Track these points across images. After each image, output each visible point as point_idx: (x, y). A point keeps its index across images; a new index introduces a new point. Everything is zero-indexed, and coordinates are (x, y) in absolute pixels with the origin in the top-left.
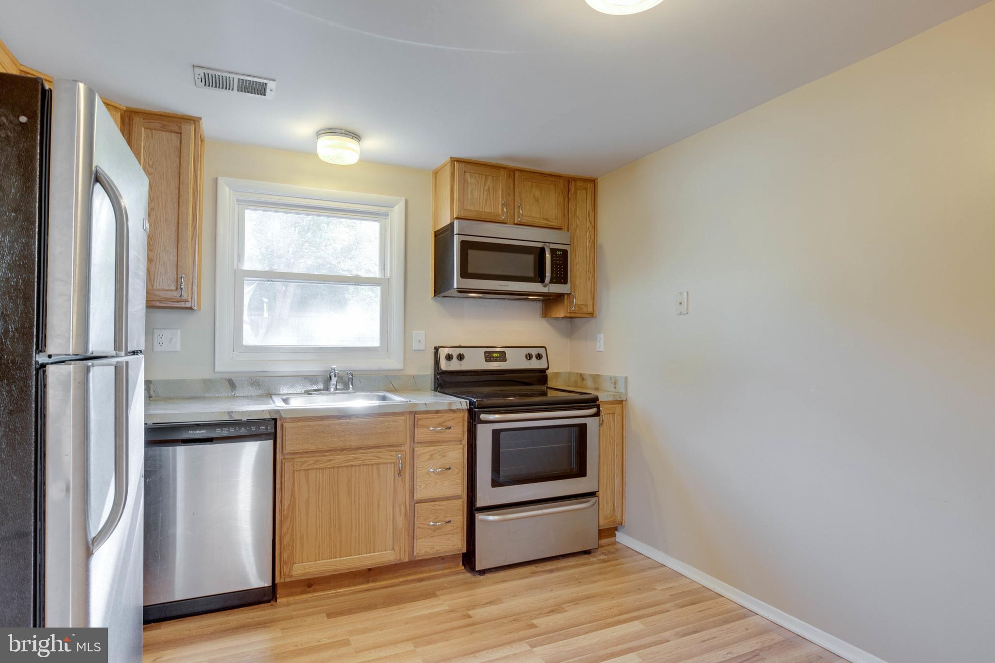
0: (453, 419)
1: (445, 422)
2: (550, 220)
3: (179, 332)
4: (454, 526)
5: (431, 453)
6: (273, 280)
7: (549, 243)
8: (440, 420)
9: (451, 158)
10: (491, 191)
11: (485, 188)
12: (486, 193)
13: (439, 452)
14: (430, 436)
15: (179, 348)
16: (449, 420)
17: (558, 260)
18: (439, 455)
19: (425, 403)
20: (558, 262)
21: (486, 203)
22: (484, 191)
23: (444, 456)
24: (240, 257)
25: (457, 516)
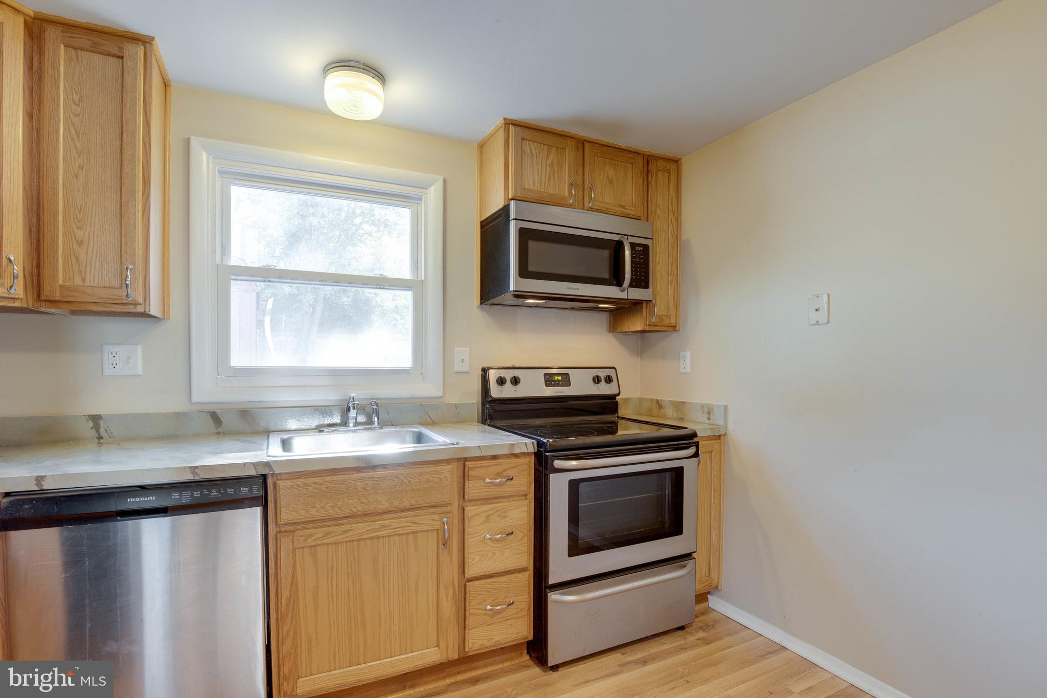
0: (515, 467)
1: (505, 471)
2: (626, 207)
3: (139, 348)
4: (517, 609)
5: (488, 513)
6: (270, 280)
7: (627, 235)
8: (499, 469)
9: (505, 119)
10: (555, 168)
11: (548, 162)
12: (548, 168)
13: (497, 511)
14: (486, 490)
15: (140, 372)
16: (511, 468)
17: (638, 258)
18: (498, 516)
19: (479, 446)
20: (638, 260)
21: (549, 181)
22: (546, 164)
23: (505, 517)
24: (225, 248)
25: (521, 595)
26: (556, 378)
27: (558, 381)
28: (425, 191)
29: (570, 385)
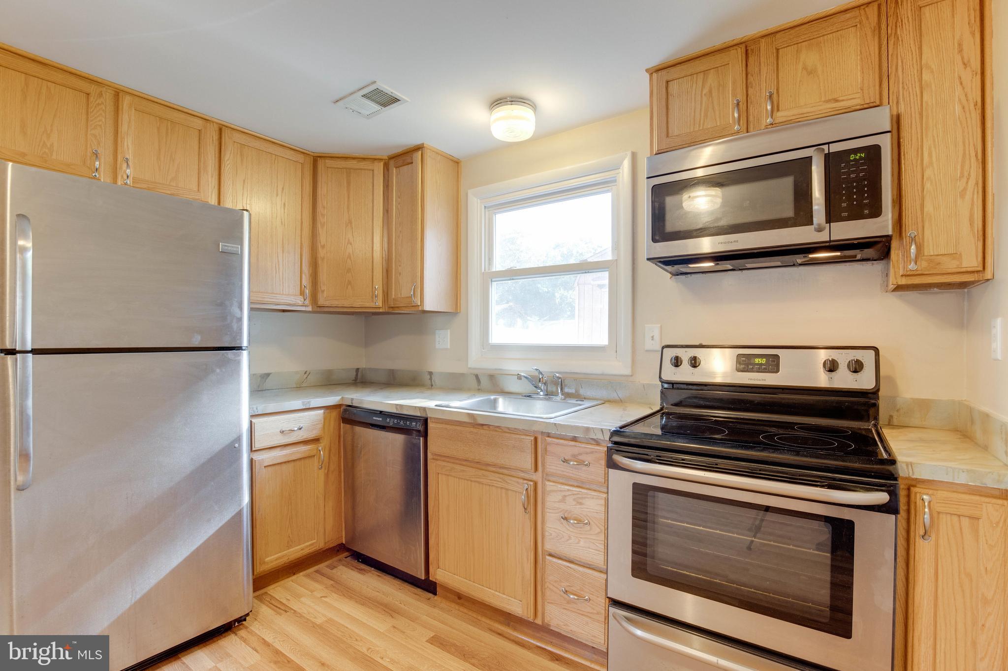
0: (592, 453)
1: (580, 454)
2: (841, 99)
3: (449, 330)
4: (593, 609)
5: (564, 494)
6: (514, 278)
7: (828, 143)
8: (576, 451)
9: (647, 71)
10: (715, 94)
11: (704, 93)
12: (705, 99)
13: (573, 494)
14: (563, 469)
15: (449, 347)
16: (587, 453)
17: (853, 172)
18: (574, 500)
19: (555, 424)
20: (853, 176)
21: (706, 116)
22: (701, 96)
23: (581, 504)
24: (490, 260)
25: (598, 597)
26: (757, 361)
27: (761, 364)
28: (617, 171)
29: (777, 371)
